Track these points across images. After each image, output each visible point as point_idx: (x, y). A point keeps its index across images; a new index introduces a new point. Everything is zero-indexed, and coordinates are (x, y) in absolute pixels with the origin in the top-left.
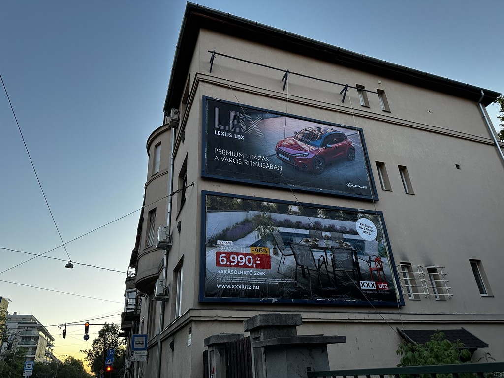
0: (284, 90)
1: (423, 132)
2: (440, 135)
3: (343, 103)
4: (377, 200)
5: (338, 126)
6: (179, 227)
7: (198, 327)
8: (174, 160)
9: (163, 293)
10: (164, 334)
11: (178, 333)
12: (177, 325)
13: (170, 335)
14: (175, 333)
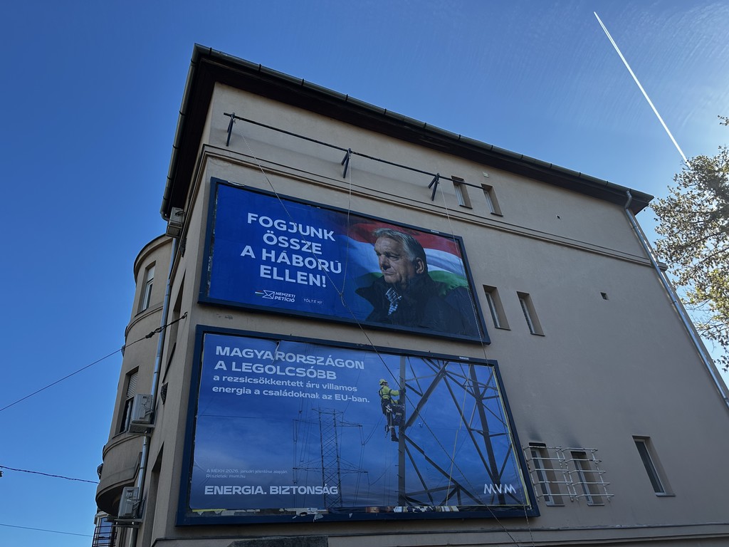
0: (344, 177)
1: (551, 245)
2: (576, 251)
4: (487, 343)
5: (426, 232)
6: (163, 394)
8: (171, 286)
9: (131, 512)
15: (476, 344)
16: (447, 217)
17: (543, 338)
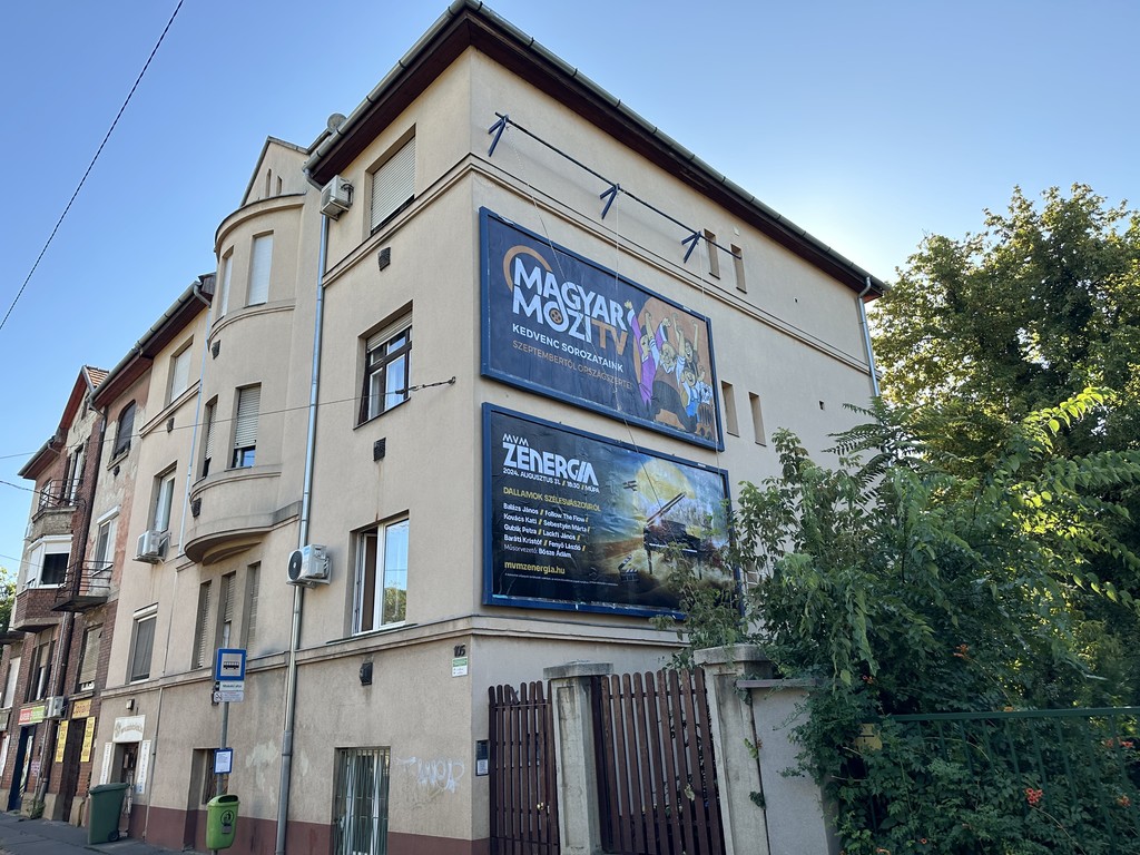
0: (604, 219)
3: (685, 263)
4: (722, 450)
5: (679, 308)
6: (380, 451)
7: (479, 646)
8: (324, 289)
9: (322, 572)
10: (321, 653)
11: (392, 653)
12: (397, 638)
13: (353, 655)
14: (379, 651)
15: (712, 450)
17: (765, 448)
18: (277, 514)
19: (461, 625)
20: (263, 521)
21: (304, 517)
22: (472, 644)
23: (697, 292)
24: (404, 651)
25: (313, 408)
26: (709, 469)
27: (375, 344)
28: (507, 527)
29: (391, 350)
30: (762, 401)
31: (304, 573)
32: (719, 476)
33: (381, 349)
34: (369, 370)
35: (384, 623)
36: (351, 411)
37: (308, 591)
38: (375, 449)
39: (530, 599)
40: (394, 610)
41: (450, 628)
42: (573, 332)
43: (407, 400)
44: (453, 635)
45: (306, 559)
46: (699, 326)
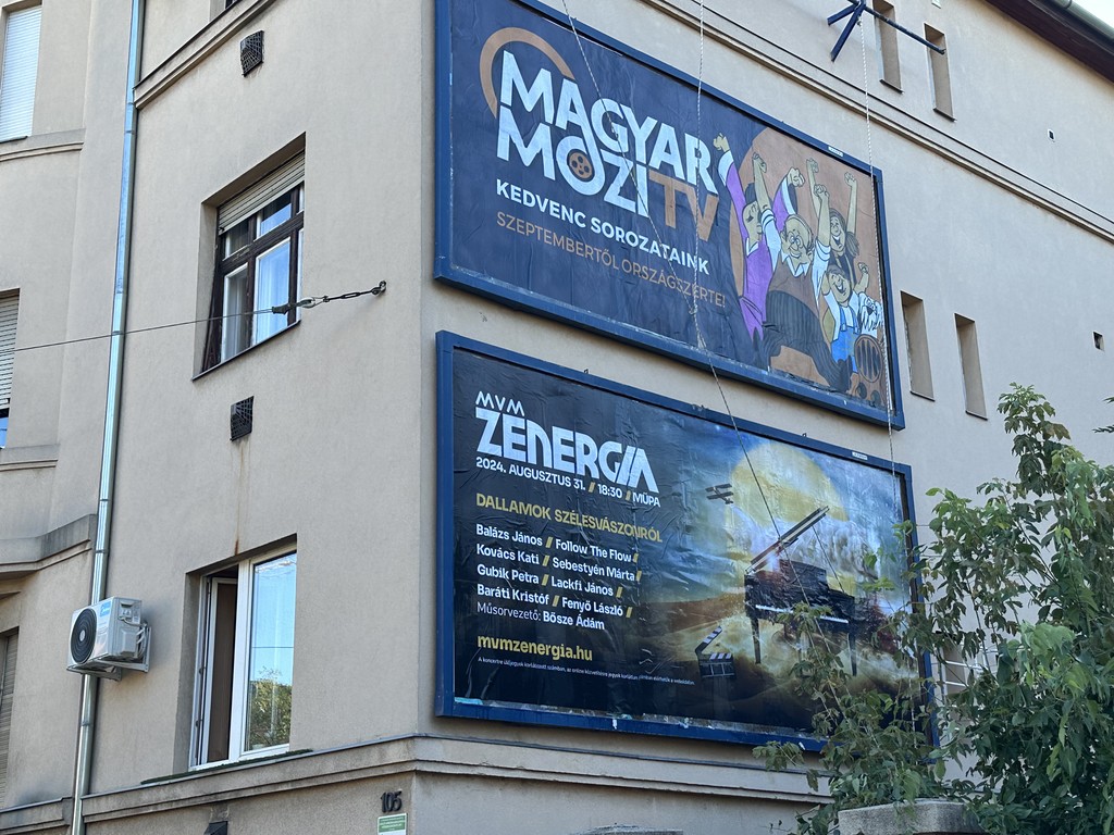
1: (1030, 206)
2: (1068, 225)
3: (833, 60)
4: (899, 426)
5: (821, 148)
6: (242, 422)
7: (429, 794)
8: (138, 111)
9: (133, 649)
10: (132, 801)
11: (265, 803)
12: (273, 775)
13: (192, 806)
14: (240, 799)
15: (879, 426)
16: (865, 115)
17: (983, 422)
18: (48, 539)
19: (395, 754)
20: (21, 552)
21: (101, 545)
22: (415, 791)
23: (858, 119)
24: (287, 800)
25: (117, 339)
26: (874, 463)
27: (234, 216)
28: (482, 570)
29: (263, 228)
30: (981, 331)
31: (99, 650)
32: (892, 477)
33: (246, 227)
34: (221, 268)
35: (249, 746)
36: (187, 345)
37: (108, 684)
38: (234, 418)
39: (525, 707)
40: (270, 720)
41: (372, 758)
42: (613, 196)
43: (293, 325)
44: (379, 772)
45: (103, 624)
46: (858, 185)
